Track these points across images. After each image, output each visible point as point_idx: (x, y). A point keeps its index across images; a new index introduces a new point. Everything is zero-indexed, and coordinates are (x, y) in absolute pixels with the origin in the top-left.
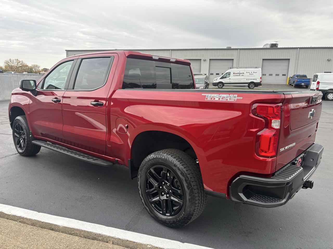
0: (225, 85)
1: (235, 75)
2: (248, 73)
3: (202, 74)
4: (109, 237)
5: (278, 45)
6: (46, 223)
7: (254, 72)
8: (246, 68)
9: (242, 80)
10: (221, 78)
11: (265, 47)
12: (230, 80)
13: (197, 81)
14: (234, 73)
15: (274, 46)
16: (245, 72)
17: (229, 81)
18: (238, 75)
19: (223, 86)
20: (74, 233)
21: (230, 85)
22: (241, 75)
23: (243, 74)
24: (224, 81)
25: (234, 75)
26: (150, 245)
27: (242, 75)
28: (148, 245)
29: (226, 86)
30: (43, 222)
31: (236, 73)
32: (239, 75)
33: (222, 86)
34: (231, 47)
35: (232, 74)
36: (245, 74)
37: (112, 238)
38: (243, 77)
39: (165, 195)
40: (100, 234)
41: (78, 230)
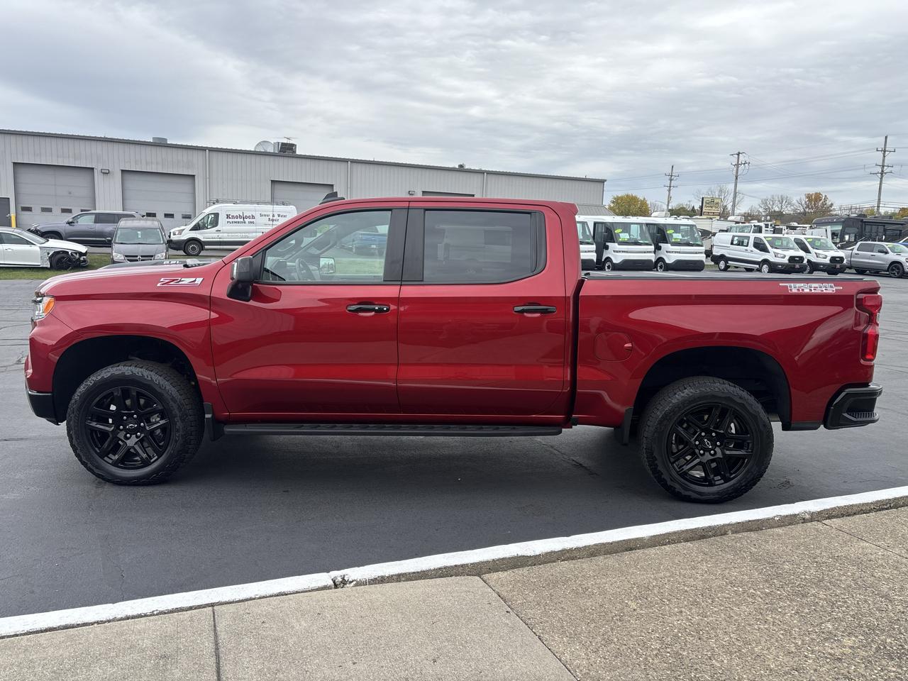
0: (206, 247)
1: (231, 220)
2: (265, 215)
3: (132, 216)
4: (724, 525)
5: (296, 148)
6: (618, 542)
7: (279, 216)
8: (258, 203)
9: (250, 235)
10: (196, 228)
11: (261, 149)
12: (220, 235)
13: (140, 237)
14: (228, 216)
15: (287, 150)
16: (257, 215)
17: (216, 235)
18: (239, 220)
19: (202, 249)
20: (669, 541)
21: (221, 247)
22: (247, 220)
23: (252, 220)
24: (201, 235)
25: (229, 220)
26: (777, 516)
27: (251, 222)
28: (775, 517)
29: (207, 250)
30: (612, 544)
31: (233, 217)
32: (242, 222)
33: (197, 249)
34: (166, 140)
35: (222, 219)
36: (258, 219)
37: (729, 525)
38: (252, 227)
39: (707, 454)
40: (710, 526)
41: (675, 533)
